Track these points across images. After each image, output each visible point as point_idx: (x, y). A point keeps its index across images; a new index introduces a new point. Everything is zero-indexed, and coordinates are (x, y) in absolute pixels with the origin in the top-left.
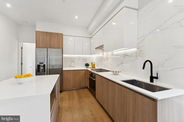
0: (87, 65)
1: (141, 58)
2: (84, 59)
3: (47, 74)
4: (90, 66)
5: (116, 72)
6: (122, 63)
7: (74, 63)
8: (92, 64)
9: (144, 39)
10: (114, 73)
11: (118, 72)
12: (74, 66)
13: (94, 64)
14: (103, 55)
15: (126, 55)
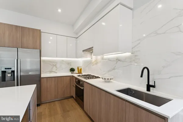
0: (72, 70)
1: (136, 64)
2: (69, 63)
3: (18, 85)
4: (76, 71)
5: (108, 79)
6: (114, 69)
7: (56, 67)
8: (78, 68)
9: (140, 43)
10: (106, 80)
11: (111, 79)
12: (56, 71)
13: (81, 69)
14: (91, 58)
15: (118, 60)
